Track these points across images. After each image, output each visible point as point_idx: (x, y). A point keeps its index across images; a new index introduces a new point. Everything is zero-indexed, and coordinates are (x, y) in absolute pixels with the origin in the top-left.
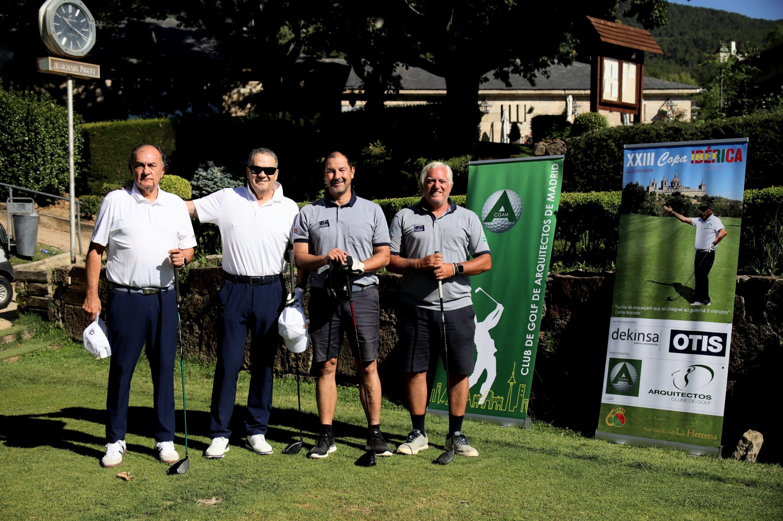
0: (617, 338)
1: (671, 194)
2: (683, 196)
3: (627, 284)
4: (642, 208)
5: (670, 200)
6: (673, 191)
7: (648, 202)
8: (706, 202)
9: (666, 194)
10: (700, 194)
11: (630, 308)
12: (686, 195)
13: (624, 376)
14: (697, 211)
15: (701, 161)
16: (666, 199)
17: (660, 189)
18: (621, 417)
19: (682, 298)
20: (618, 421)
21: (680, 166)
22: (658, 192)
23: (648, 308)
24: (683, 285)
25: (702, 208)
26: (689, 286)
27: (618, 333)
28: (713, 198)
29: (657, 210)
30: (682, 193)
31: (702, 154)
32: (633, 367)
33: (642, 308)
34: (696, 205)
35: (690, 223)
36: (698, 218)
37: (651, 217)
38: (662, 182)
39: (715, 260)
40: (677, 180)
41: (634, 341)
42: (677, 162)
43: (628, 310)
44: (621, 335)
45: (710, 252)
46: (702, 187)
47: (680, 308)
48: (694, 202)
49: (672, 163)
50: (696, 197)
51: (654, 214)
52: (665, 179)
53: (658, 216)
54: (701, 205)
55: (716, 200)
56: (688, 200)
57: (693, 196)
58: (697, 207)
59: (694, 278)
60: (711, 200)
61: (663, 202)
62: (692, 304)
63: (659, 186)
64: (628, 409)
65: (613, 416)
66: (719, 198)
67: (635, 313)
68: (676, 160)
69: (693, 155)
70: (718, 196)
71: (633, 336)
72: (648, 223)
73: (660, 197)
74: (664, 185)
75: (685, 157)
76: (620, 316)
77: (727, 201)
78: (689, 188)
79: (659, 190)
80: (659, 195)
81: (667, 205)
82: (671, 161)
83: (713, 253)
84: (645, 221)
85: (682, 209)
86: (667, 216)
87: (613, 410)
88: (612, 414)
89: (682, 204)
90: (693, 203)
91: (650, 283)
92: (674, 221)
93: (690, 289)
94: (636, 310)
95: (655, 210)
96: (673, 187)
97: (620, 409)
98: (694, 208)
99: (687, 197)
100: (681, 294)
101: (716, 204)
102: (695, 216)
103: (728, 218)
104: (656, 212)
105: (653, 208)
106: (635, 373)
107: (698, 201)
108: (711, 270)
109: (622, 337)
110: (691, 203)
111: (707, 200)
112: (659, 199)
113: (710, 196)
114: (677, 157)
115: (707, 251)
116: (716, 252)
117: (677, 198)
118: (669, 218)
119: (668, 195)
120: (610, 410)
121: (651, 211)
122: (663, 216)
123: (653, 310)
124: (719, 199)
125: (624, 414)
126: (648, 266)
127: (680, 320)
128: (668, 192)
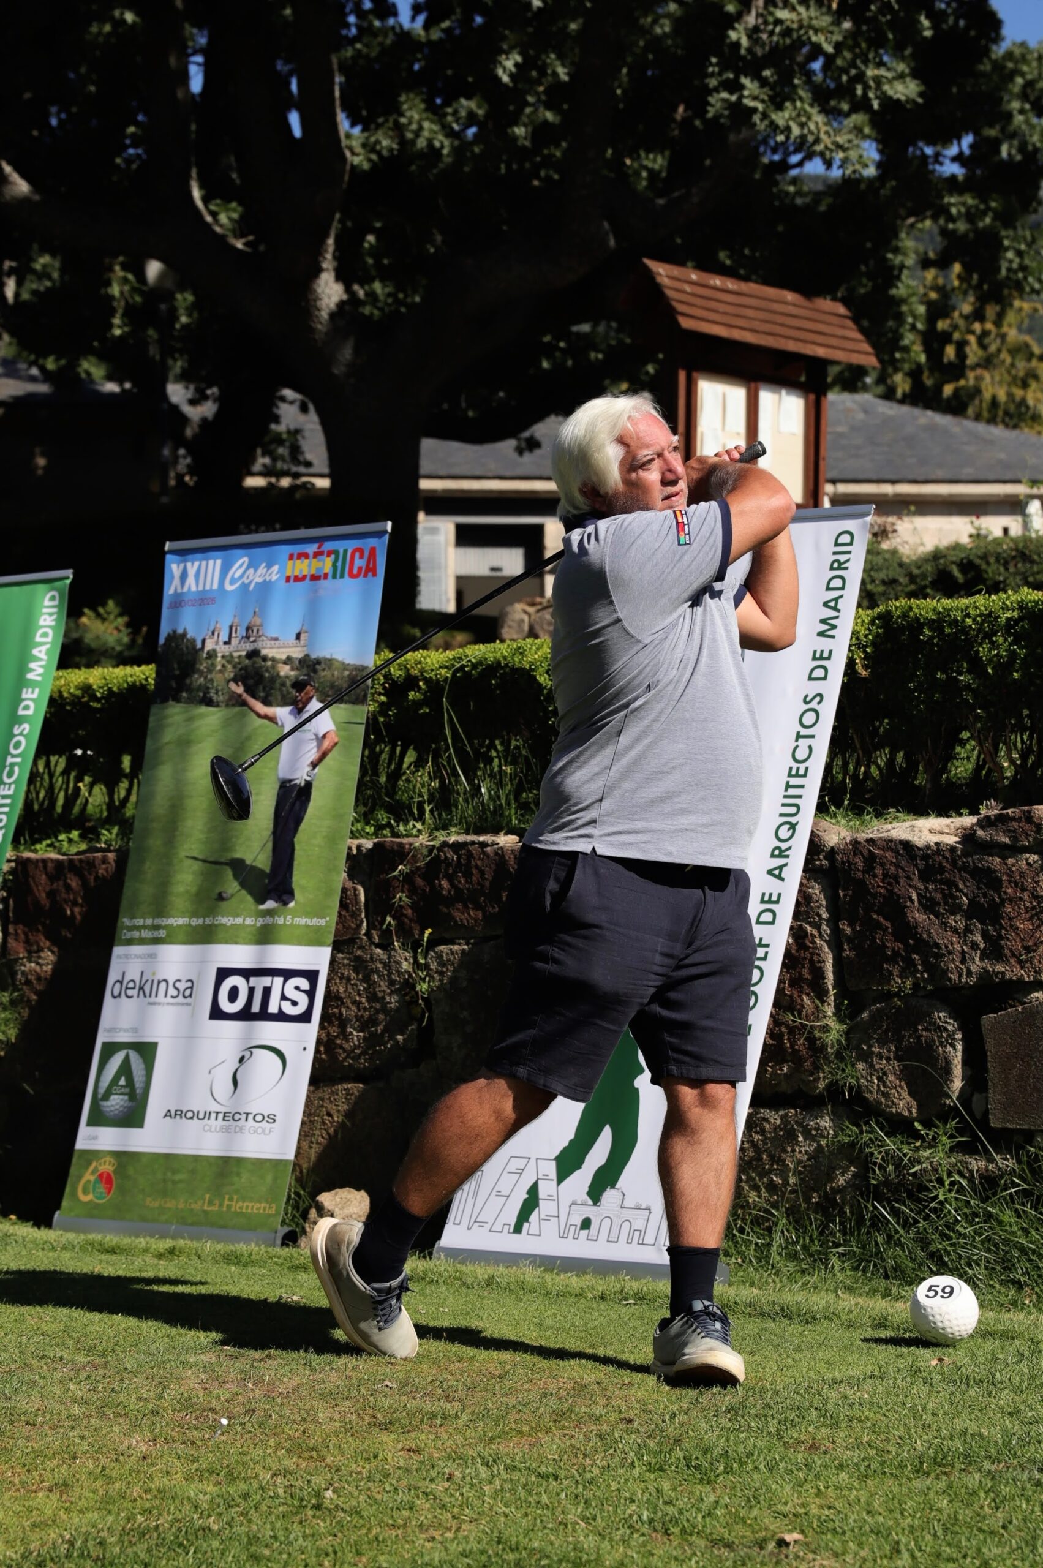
0: (120, 995)
1: (244, 653)
2: (265, 659)
3: (150, 868)
4: (189, 689)
5: (241, 669)
6: (249, 647)
7: (201, 673)
8: (305, 671)
9: (235, 654)
10: (297, 653)
11: (149, 922)
12: (270, 655)
13: (122, 1082)
14: (289, 693)
15: (304, 578)
16: (234, 667)
17: (225, 643)
18: (106, 1179)
19: (244, 892)
20: (101, 1188)
21: (265, 587)
22: (222, 650)
23: (181, 921)
24: (248, 862)
25: (299, 686)
26: (260, 866)
27: (121, 982)
28: (318, 662)
29: (217, 693)
30: (264, 652)
31: (306, 561)
32: (141, 1061)
33: (171, 921)
34: (287, 677)
35: (272, 719)
36: (288, 709)
37: (203, 709)
38: (231, 628)
39: (312, 804)
40: (258, 621)
41: (148, 1000)
42: (259, 580)
43: (144, 927)
44: (127, 988)
45: (303, 784)
46: (302, 637)
47: (238, 915)
48: (284, 670)
49: (251, 582)
50: (288, 660)
51: (209, 702)
52: (236, 620)
53: (218, 706)
54: (297, 677)
55: (323, 665)
56: (273, 667)
57: (284, 657)
58: (288, 683)
59: (270, 845)
60: (315, 664)
61: (230, 673)
62: (262, 907)
63: (224, 637)
64: (123, 1158)
65: (92, 1178)
66: (330, 660)
67: (156, 934)
68: (257, 576)
69: (290, 563)
70: (328, 656)
71: (147, 988)
72: (197, 724)
73: (224, 662)
74: (234, 635)
75: (276, 568)
76: (130, 942)
77: (345, 666)
78: (276, 639)
79: (223, 647)
80: (223, 657)
81: (235, 680)
82: (251, 578)
83: (309, 785)
84: (190, 719)
85: (261, 688)
86: (234, 705)
87: (94, 1164)
88: (93, 1173)
89: (262, 676)
90: (282, 674)
91: (190, 861)
92: (243, 715)
93: (261, 871)
94: (157, 928)
95: (212, 694)
96: (248, 637)
97: (108, 1159)
98: (283, 684)
99: (273, 659)
100: (243, 885)
101: (323, 674)
102: (284, 704)
103: (343, 706)
104: (215, 698)
105: (208, 688)
106: (144, 1072)
107: (292, 669)
108: (303, 826)
109: (130, 992)
110: (278, 674)
111: (308, 666)
112: (223, 666)
113: (313, 656)
114: (262, 569)
115: (297, 782)
116: (314, 784)
117: (255, 663)
118: (237, 709)
119: (240, 657)
120: (89, 1163)
121: (205, 694)
122: (227, 705)
123: (190, 925)
124: (330, 662)
125: (115, 1171)
126: (189, 823)
127: (236, 943)
128: (238, 649)
